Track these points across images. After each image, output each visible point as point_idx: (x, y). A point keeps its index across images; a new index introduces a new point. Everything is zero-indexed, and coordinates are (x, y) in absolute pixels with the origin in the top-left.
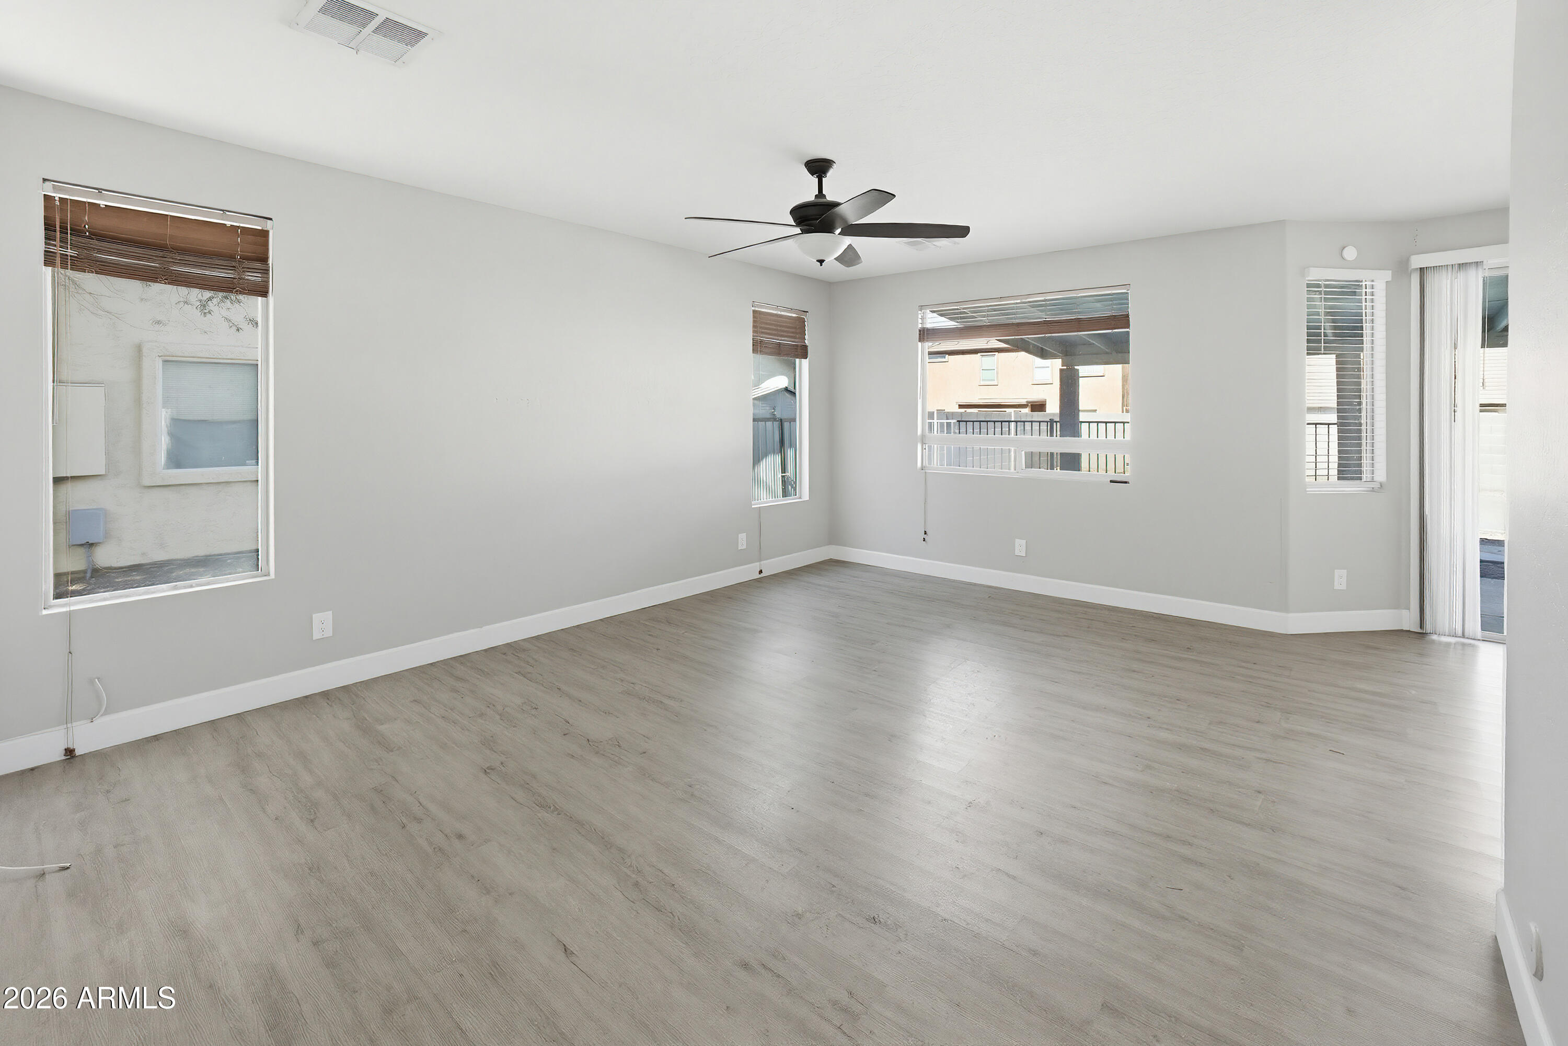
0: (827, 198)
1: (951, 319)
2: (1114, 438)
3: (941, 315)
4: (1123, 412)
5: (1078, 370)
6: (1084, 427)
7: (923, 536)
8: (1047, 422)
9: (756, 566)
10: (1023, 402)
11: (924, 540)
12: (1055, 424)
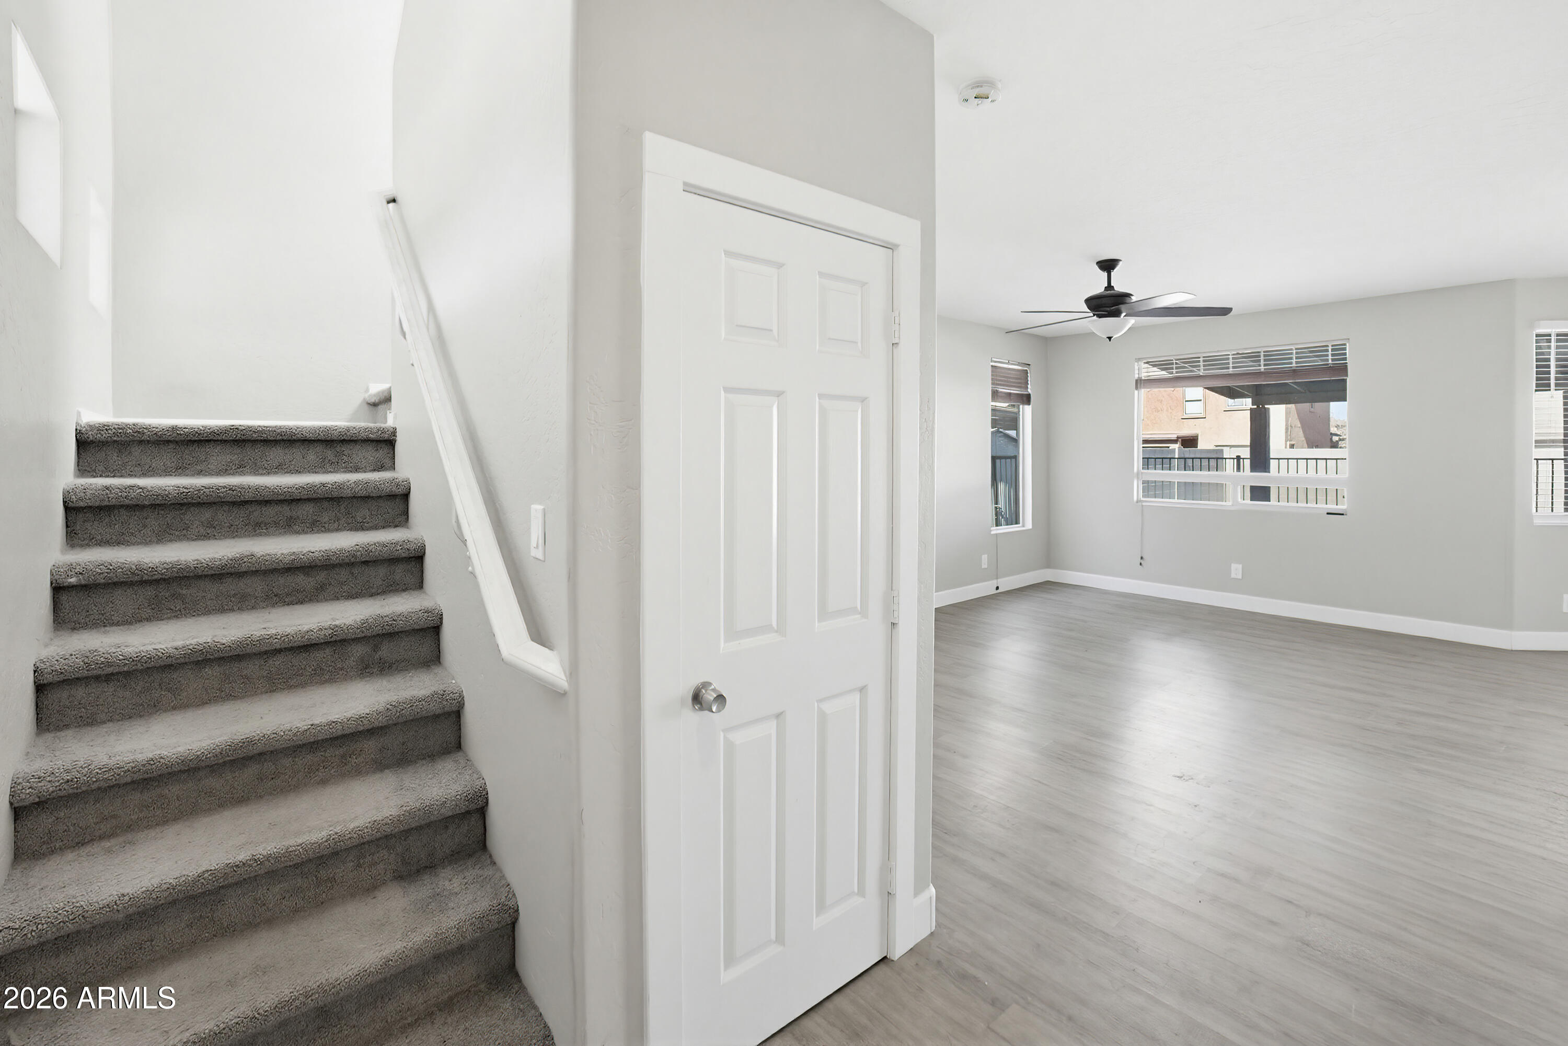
0: (1115, 289)
1: (1163, 369)
2: (1315, 474)
3: (1154, 366)
4: (1286, 447)
5: (1268, 409)
6: (1273, 464)
7: (1139, 560)
8: (1234, 459)
9: (994, 583)
10: (1174, 437)
11: (1141, 564)
12: (1242, 460)
